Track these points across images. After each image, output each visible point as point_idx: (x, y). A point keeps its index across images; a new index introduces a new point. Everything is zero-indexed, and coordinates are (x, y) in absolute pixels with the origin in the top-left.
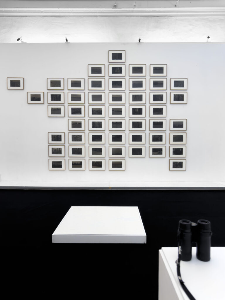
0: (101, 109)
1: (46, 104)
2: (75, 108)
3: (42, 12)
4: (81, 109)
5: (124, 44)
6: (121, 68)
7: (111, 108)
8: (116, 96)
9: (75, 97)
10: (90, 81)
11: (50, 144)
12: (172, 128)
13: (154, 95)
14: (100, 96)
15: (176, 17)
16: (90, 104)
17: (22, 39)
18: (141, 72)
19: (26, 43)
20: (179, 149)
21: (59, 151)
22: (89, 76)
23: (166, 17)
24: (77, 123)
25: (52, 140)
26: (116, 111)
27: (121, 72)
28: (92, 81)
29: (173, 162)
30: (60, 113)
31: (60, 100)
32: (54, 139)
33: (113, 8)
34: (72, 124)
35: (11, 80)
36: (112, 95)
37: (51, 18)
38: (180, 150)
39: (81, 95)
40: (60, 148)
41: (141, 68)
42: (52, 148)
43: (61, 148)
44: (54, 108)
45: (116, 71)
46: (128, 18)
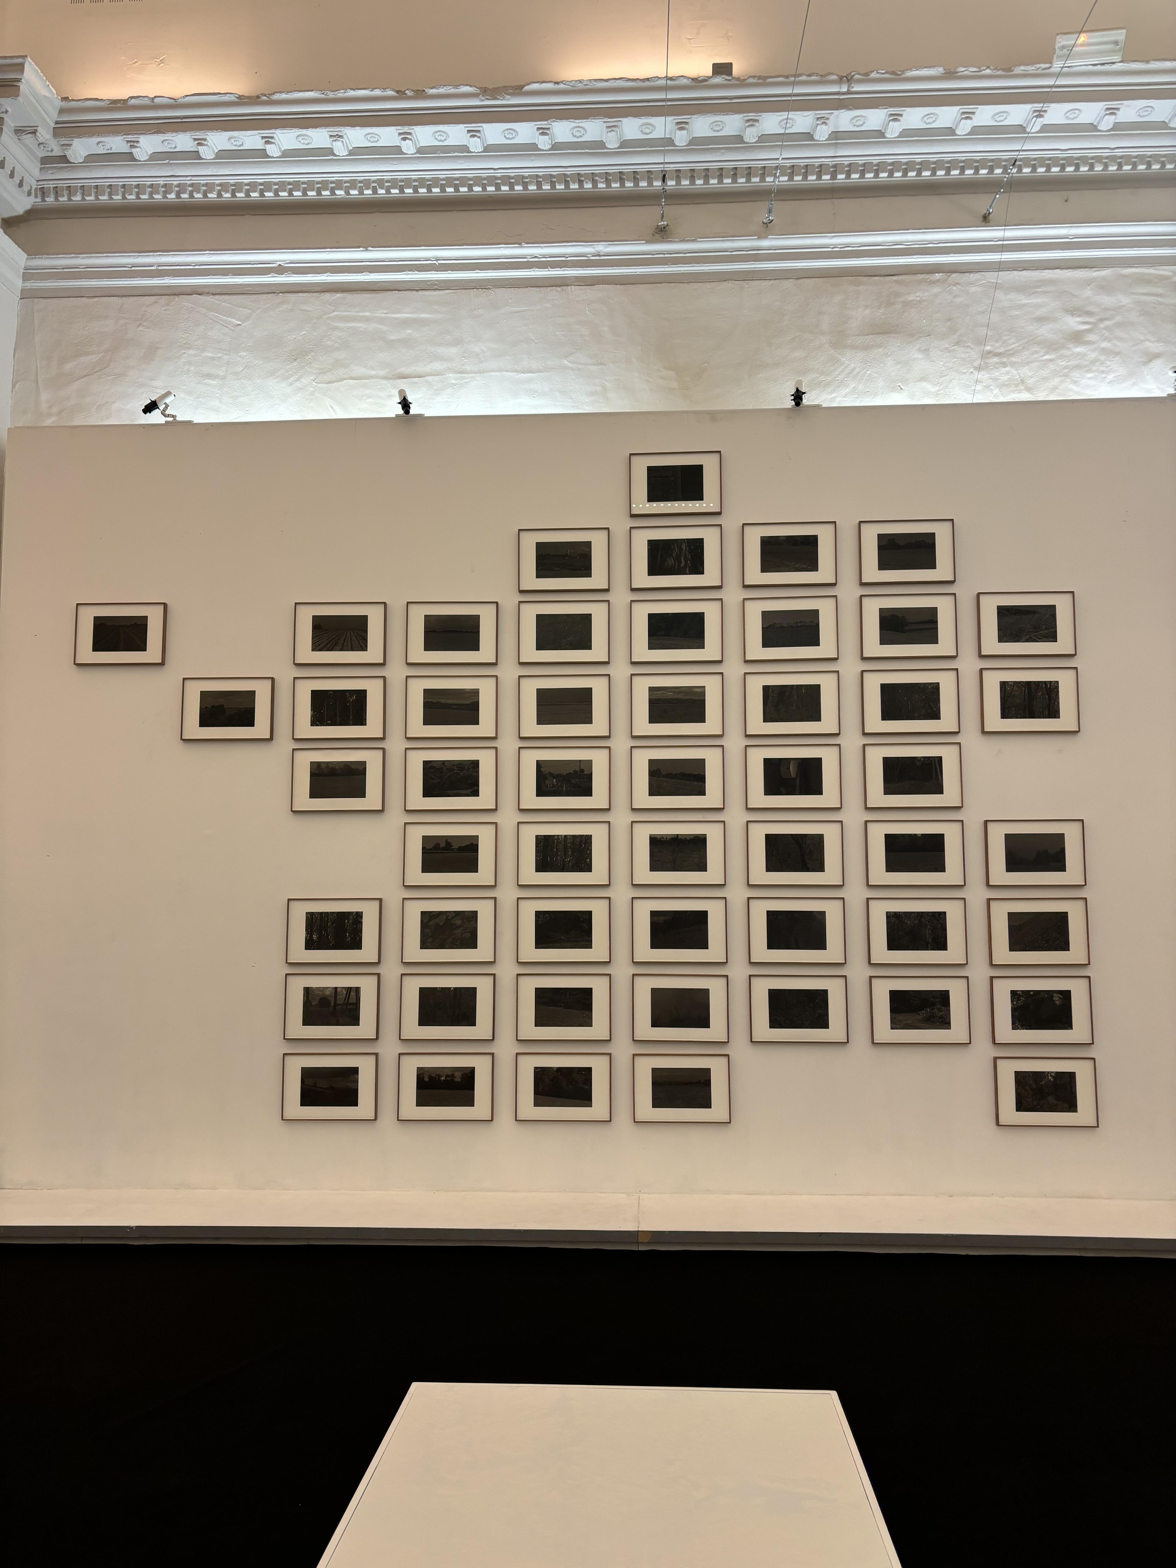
0: (589, 763)
1: (283, 744)
2: (443, 762)
3: (280, 270)
4: (475, 764)
5: (713, 416)
6: (697, 546)
7: (642, 760)
8: (670, 695)
9: (443, 701)
10: (530, 614)
11: (297, 968)
12: (1000, 873)
13: (885, 688)
14: (586, 695)
15: (992, 277)
16: (528, 741)
17: (167, 406)
18: (812, 564)
19: (189, 423)
20: (1050, 993)
21: (348, 1004)
22: (522, 592)
23: (938, 276)
24: (455, 846)
25: (310, 945)
26: (670, 776)
27: (697, 568)
28: (540, 618)
29: (1017, 1073)
30: (360, 792)
31: (360, 719)
32: (320, 936)
33: (648, 242)
34: (425, 851)
35: (96, 619)
36: (651, 689)
37: (327, 296)
38: (1057, 999)
39: (476, 692)
40: (349, 989)
41: (811, 542)
42: (307, 990)
43: (358, 990)
44: (327, 764)
45: (671, 562)
46: (729, 285)
